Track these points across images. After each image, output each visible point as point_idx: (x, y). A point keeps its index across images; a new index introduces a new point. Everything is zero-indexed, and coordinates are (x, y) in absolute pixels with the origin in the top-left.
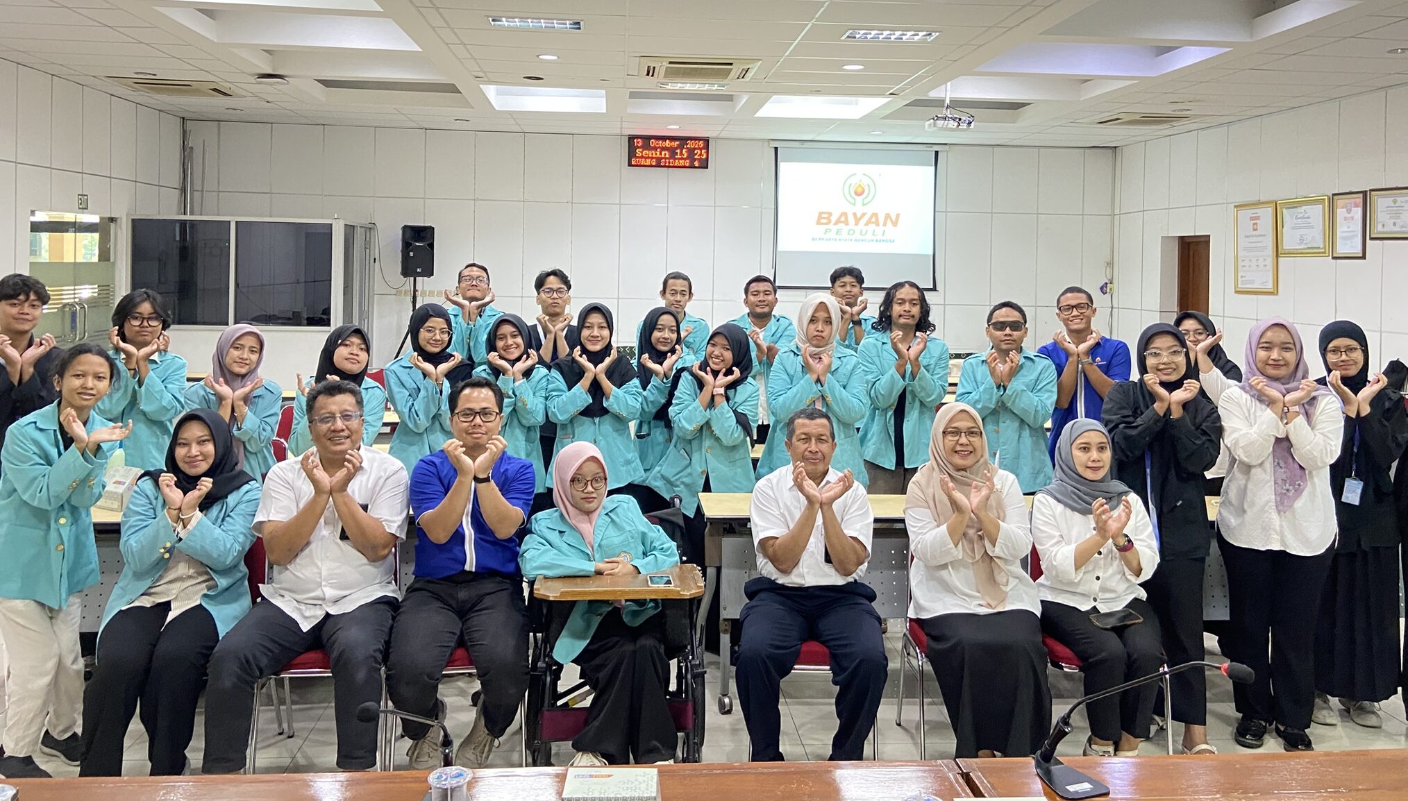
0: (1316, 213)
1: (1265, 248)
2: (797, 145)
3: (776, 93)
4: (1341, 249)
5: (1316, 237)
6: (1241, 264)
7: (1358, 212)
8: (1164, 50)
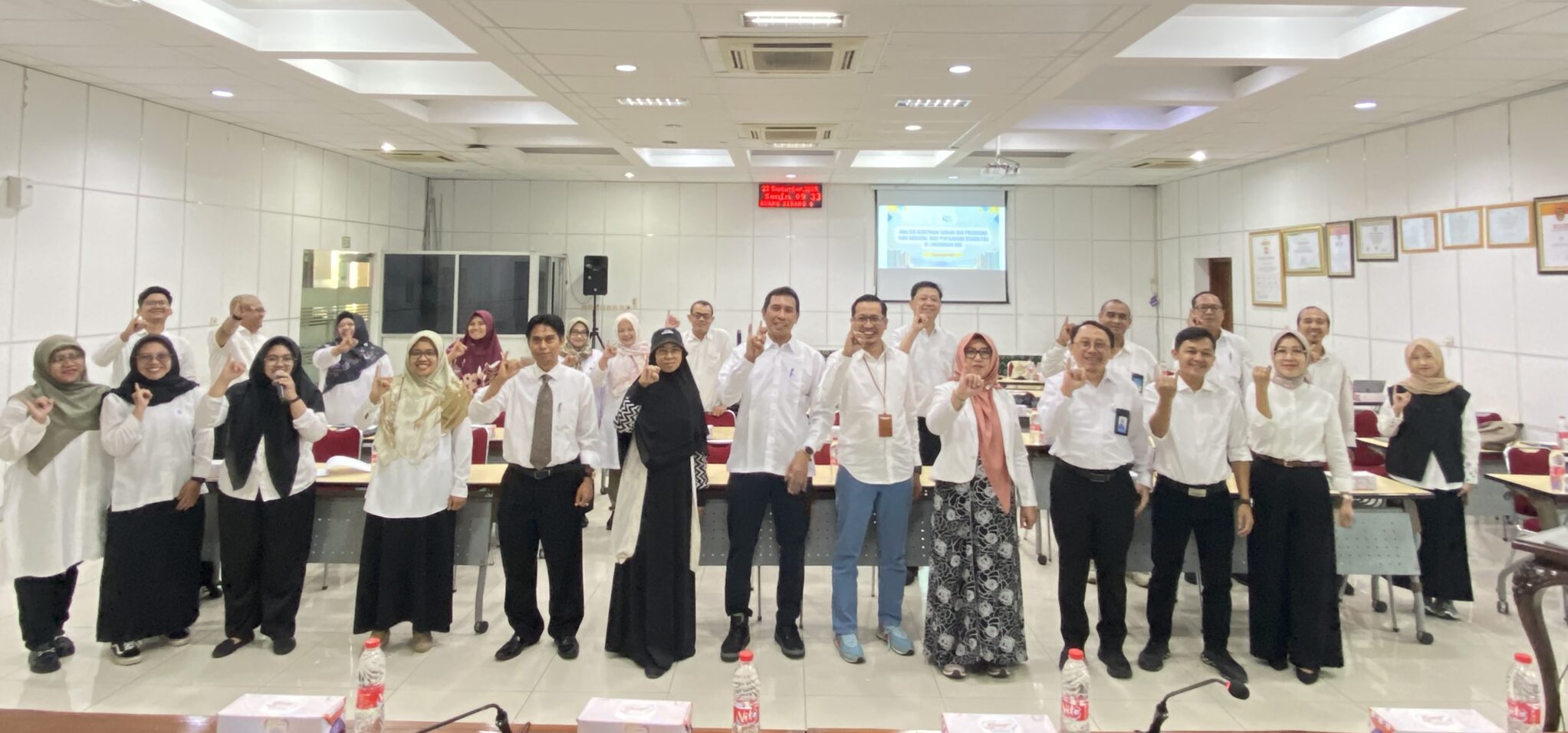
0: (1313, 239)
1: (1273, 269)
2: (892, 188)
3: (862, 149)
4: (1336, 269)
5: (1314, 260)
6: (1256, 281)
7: (1346, 238)
8: (1169, 108)
